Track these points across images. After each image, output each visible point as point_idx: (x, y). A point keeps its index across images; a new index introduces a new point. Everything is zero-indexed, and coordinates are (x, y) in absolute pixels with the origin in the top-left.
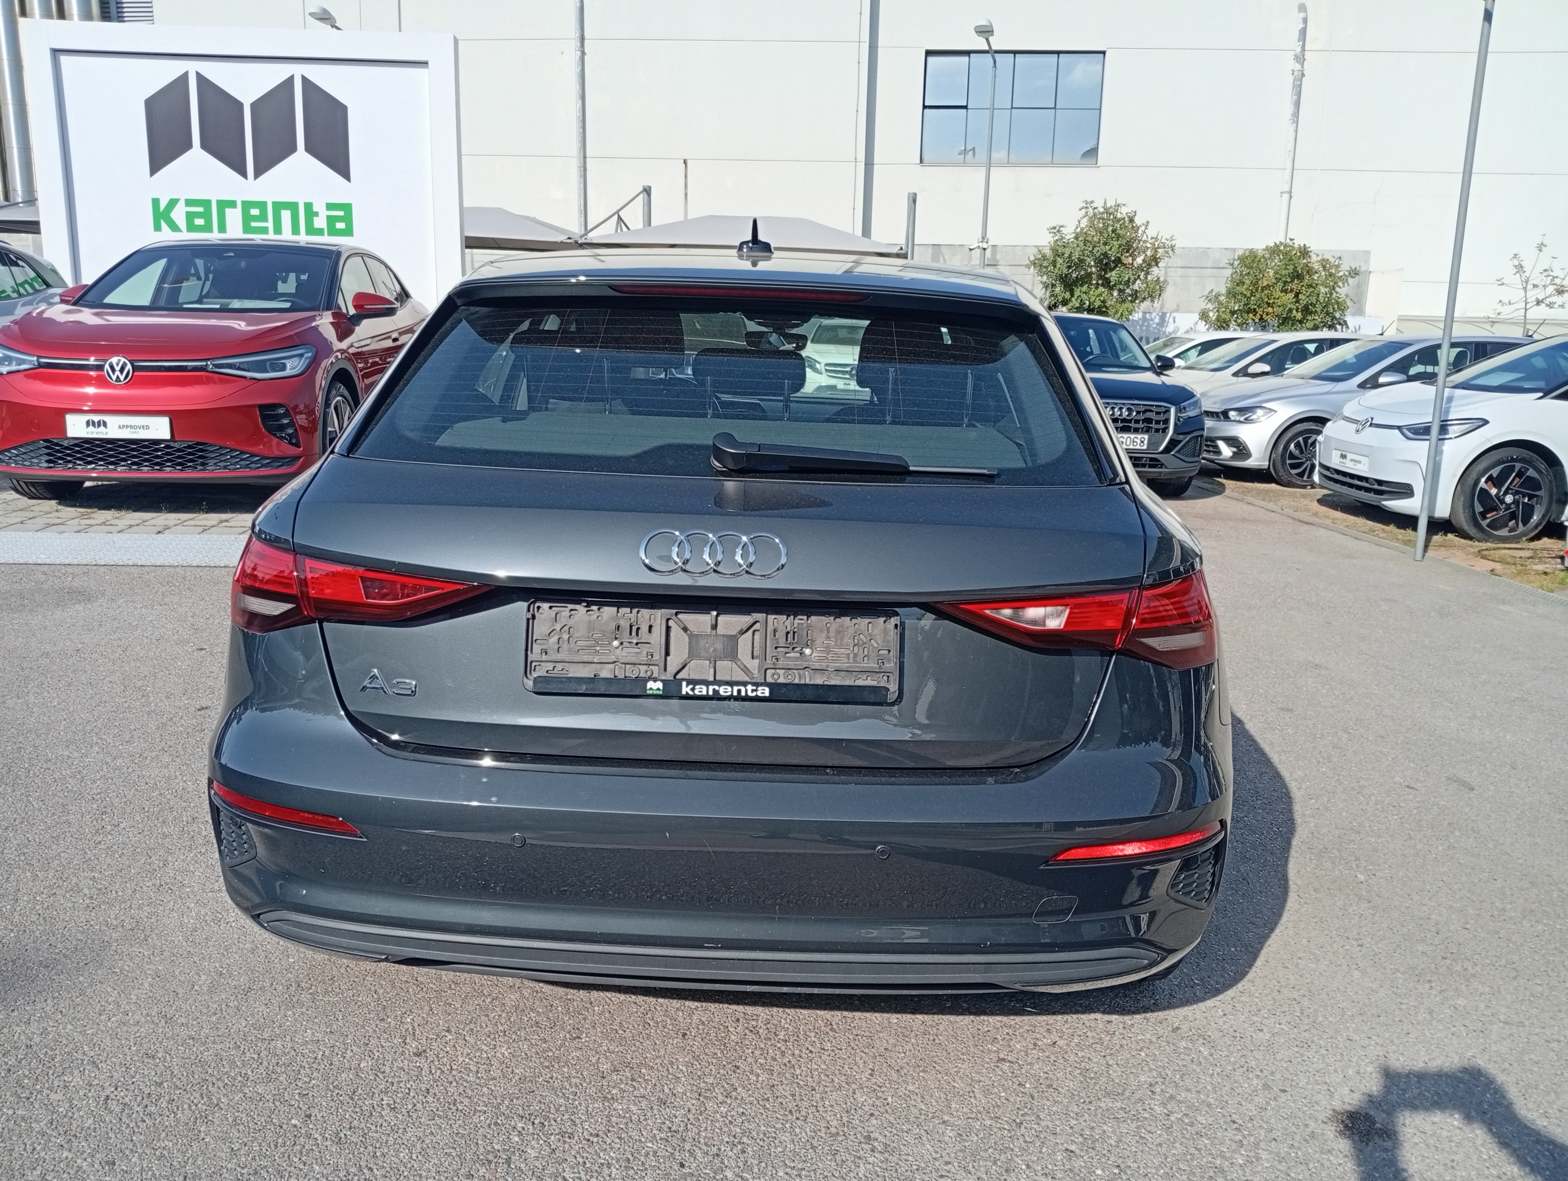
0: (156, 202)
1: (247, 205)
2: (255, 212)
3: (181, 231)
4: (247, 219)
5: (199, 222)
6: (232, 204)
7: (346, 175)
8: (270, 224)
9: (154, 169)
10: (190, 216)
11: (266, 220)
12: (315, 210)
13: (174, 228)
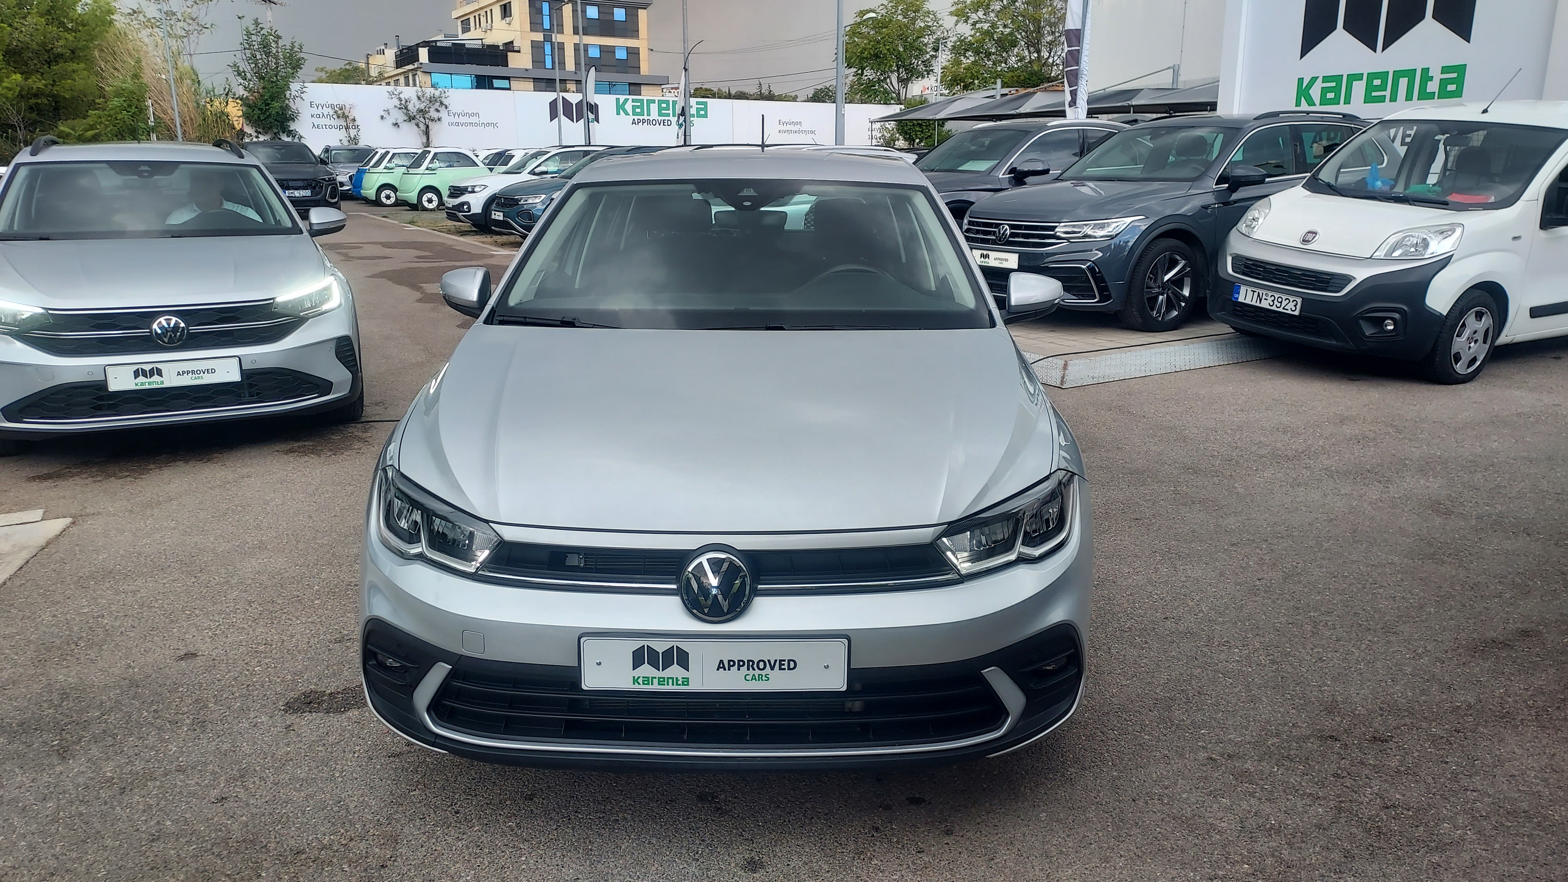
0: (1301, 80)
1: (1372, 76)
2: (1377, 82)
3: (1315, 105)
4: (1370, 88)
5: (1331, 95)
6: (1359, 77)
7: (1467, 38)
8: (1388, 93)
9: (1303, 53)
10: (1324, 91)
11: (1386, 90)
12: (1430, 75)
13: (1311, 103)
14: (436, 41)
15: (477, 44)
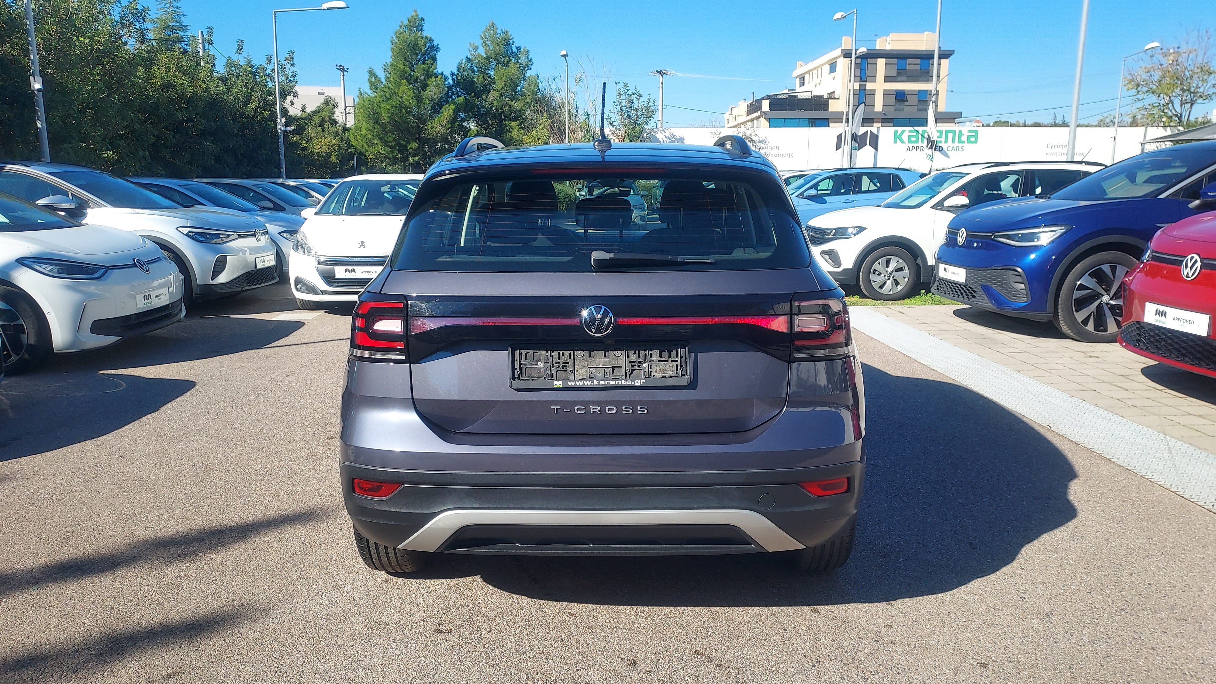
14: (777, 95)
15: (807, 96)
